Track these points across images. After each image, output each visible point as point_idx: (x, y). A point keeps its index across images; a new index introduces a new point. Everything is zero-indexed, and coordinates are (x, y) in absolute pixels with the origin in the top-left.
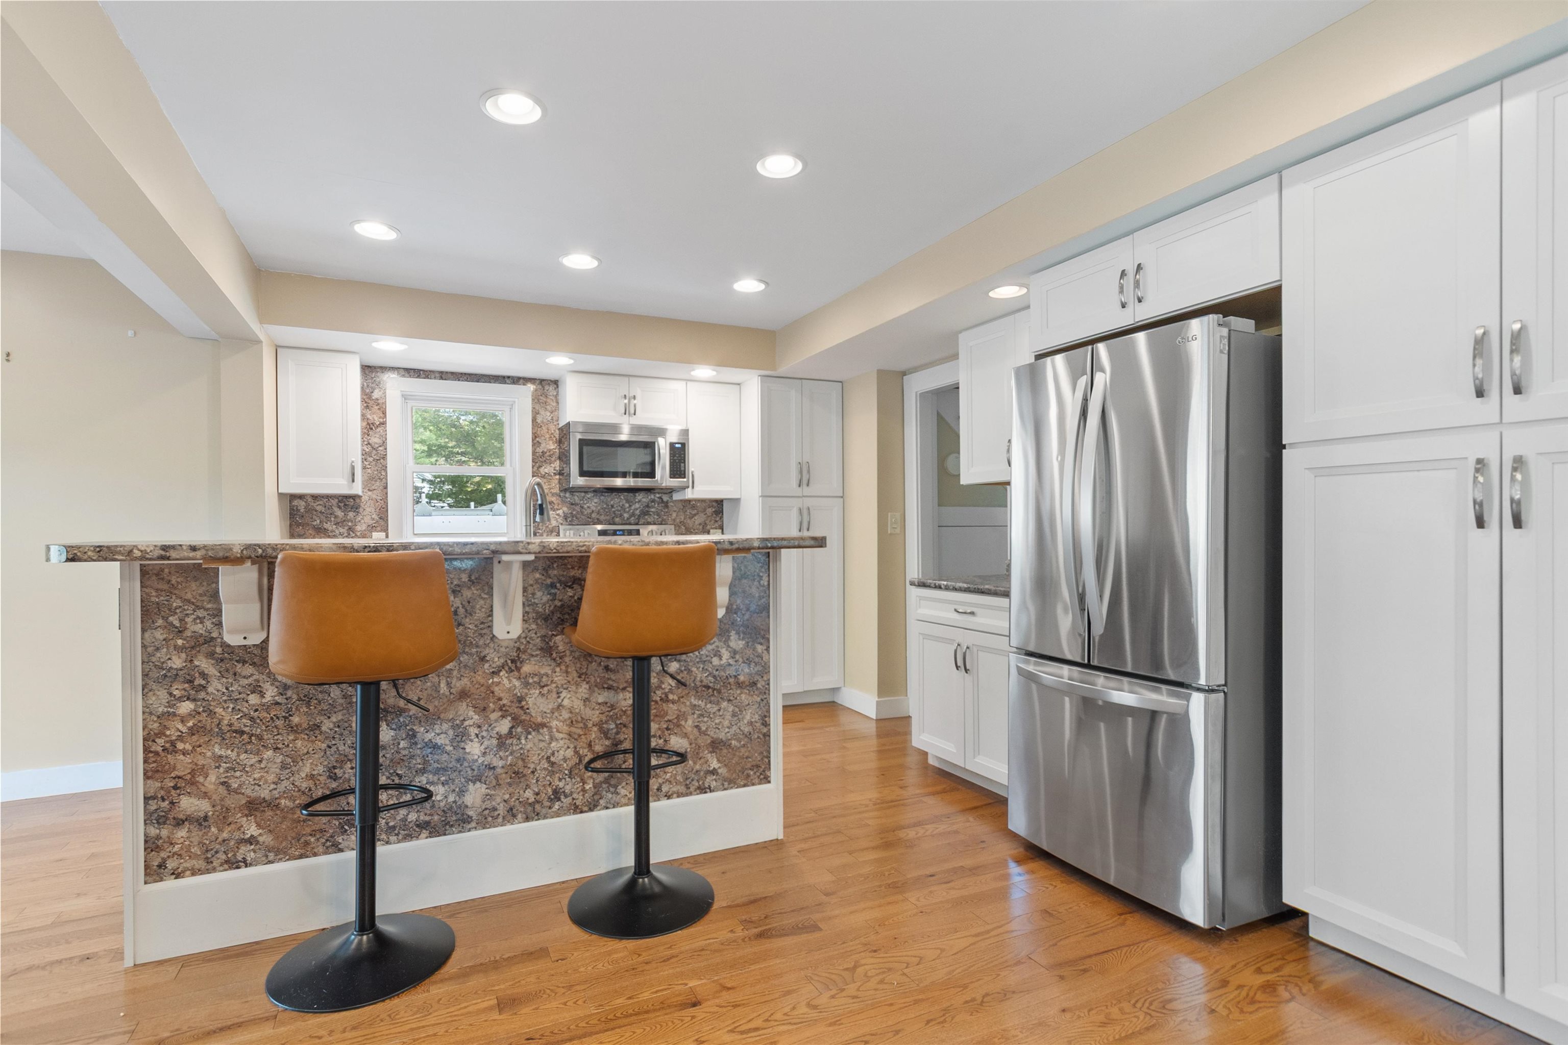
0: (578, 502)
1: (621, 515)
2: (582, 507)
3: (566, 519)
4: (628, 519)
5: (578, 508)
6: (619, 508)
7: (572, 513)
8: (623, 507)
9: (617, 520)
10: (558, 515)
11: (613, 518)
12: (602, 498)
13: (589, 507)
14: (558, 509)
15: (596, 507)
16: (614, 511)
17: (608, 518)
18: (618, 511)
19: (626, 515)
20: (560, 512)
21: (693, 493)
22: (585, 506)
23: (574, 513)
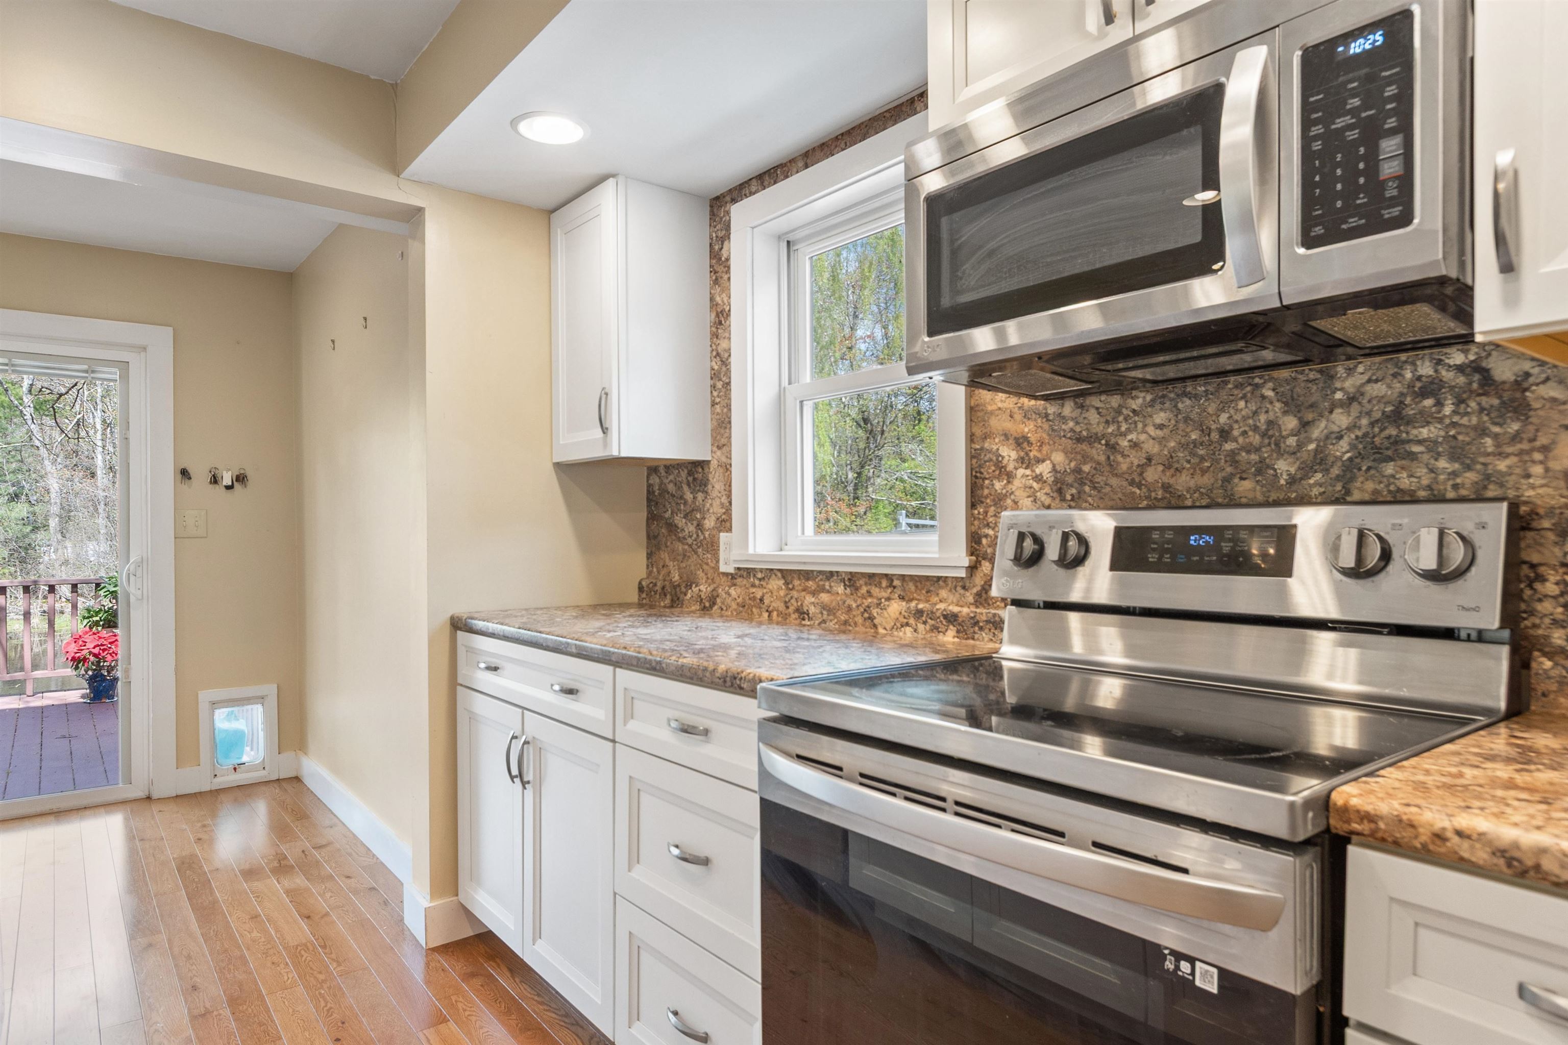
0: (1099, 429)
1: (1262, 468)
2: (1112, 447)
3: (1060, 491)
4: (1293, 481)
5: (1098, 452)
6: (1256, 439)
7: (1077, 470)
8: (1270, 431)
9: (1245, 487)
10: (1038, 478)
11: (1227, 480)
12: (1185, 404)
13: (1135, 445)
14: (1039, 461)
15: (1161, 441)
16: (1233, 454)
17: (1206, 480)
18: (1249, 448)
19: (1284, 467)
20: (1044, 469)
21: (1511, 300)
22: (1124, 443)
23: (1086, 468)
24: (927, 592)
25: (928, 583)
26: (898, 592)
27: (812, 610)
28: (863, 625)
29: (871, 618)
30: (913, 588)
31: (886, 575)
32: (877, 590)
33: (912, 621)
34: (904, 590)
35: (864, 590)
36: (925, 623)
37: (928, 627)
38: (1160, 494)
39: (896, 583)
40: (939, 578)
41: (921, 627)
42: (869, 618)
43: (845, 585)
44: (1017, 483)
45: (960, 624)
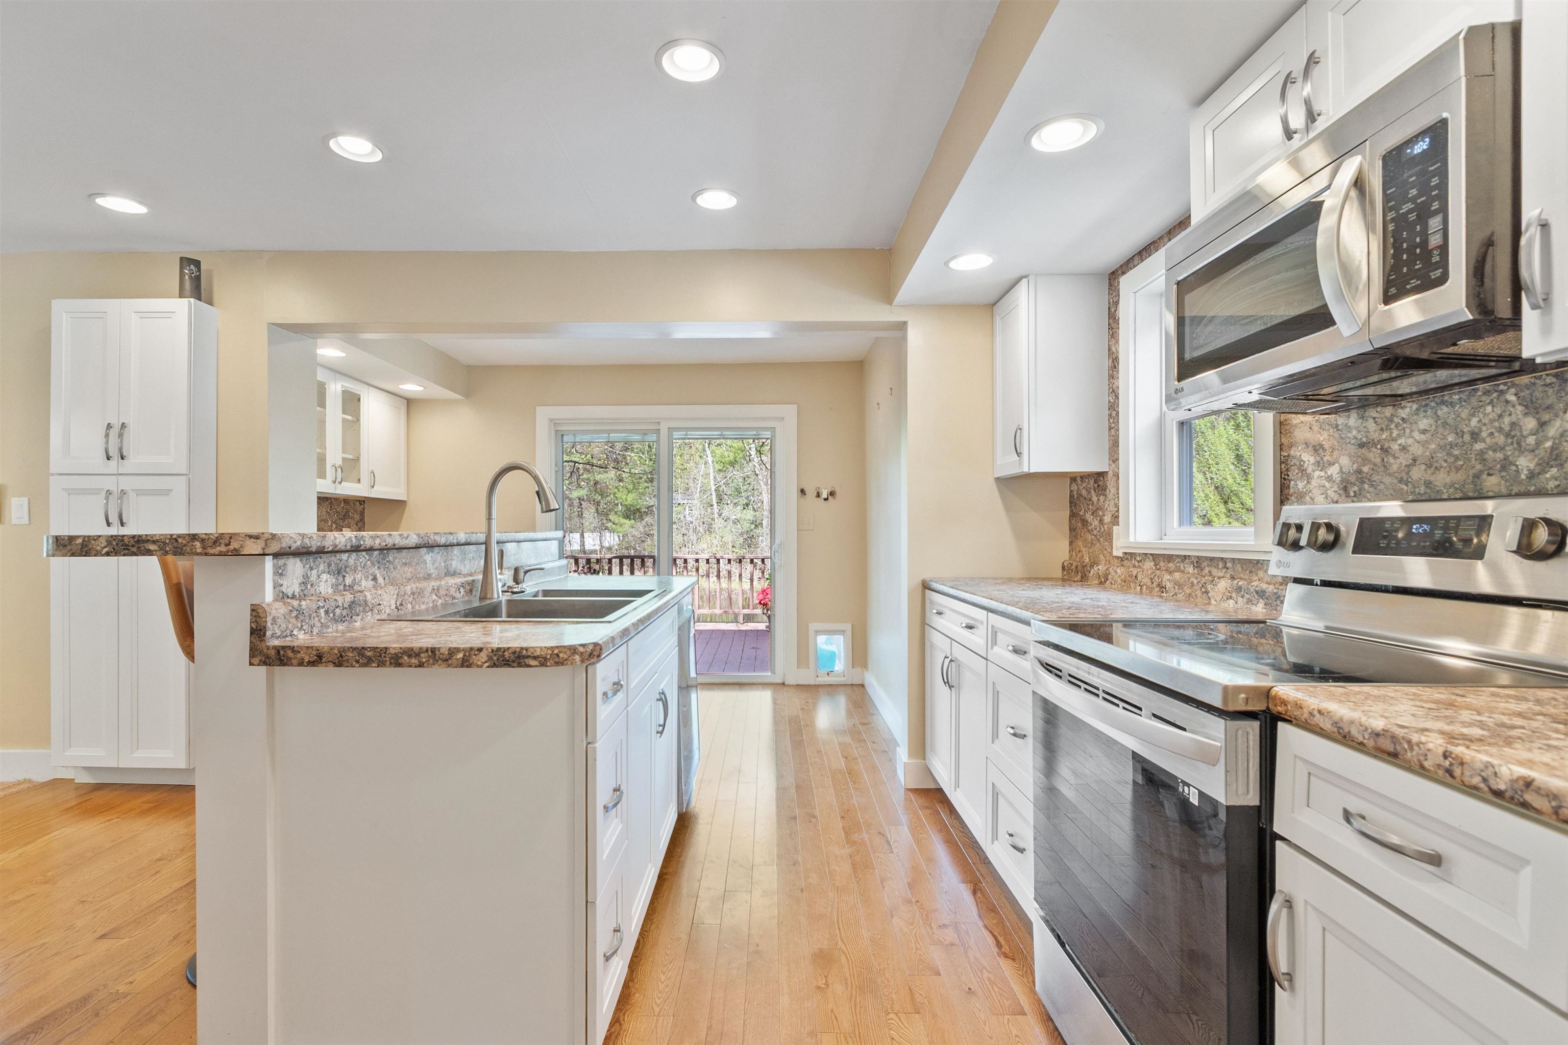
0: (1375, 436)
1: (1506, 465)
2: (1385, 451)
3: (1345, 489)
4: (1532, 475)
5: (1374, 455)
6: (1500, 439)
7: (1359, 471)
8: (1513, 434)
9: (1491, 482)
10: (1329, 479)
11: (1477, 476)
12: (1443, 411)
13: (1404, 448)
14: (1331, 464)
15: (1424, 444)
16: (1482, 452)
17: (1459, 477)
18: (1495, 448)
19: (1525, 463)
20: (1334, 471)
22: (1395, 447)
23: (1365, 469)
24: (1250, 572)
25: (1250, 565)
26: (1230, 572)
27: (1168, 585)
28: (1201, 597)
29: (1207, 592)
30: (1240, 569)
31: (1222, 559)
32: (1216, 570)
33: (1234, 595)
34: (1234, 571)
35: (1206, 570)
36: (1243, 597)
37: (1245, 600)
38: (1422, 489)
39: (1229, 565)
40: (1258, 561)
41: (1240, 599)
42: (1205, 592)
43: (1194, 566)
44: (1314, 483)
45: (1267, 599)
